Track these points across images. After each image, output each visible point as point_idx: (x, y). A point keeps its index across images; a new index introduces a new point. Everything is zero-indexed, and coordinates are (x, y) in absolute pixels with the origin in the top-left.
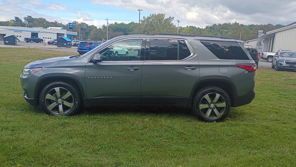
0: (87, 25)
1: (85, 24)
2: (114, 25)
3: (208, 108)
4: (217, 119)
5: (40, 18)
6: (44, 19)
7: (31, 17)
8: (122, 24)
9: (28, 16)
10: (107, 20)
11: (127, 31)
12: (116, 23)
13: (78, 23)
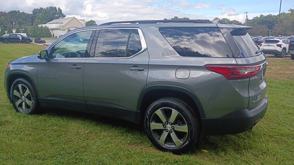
0: (229, 20)
1: (227, 19)
2: (260, 18)
3: (164, 130)
4: (175, 148)
5: (184, 18)
6: (188, 18)
7: (177, 17)
8: (270, 16)
9: (175, 17)
10: (247, 13)
11: (275, 24)
12: (261, 16)
13: (219, 19)
